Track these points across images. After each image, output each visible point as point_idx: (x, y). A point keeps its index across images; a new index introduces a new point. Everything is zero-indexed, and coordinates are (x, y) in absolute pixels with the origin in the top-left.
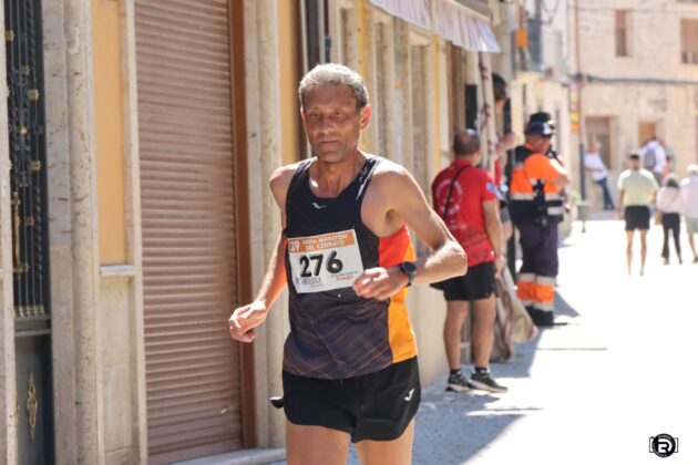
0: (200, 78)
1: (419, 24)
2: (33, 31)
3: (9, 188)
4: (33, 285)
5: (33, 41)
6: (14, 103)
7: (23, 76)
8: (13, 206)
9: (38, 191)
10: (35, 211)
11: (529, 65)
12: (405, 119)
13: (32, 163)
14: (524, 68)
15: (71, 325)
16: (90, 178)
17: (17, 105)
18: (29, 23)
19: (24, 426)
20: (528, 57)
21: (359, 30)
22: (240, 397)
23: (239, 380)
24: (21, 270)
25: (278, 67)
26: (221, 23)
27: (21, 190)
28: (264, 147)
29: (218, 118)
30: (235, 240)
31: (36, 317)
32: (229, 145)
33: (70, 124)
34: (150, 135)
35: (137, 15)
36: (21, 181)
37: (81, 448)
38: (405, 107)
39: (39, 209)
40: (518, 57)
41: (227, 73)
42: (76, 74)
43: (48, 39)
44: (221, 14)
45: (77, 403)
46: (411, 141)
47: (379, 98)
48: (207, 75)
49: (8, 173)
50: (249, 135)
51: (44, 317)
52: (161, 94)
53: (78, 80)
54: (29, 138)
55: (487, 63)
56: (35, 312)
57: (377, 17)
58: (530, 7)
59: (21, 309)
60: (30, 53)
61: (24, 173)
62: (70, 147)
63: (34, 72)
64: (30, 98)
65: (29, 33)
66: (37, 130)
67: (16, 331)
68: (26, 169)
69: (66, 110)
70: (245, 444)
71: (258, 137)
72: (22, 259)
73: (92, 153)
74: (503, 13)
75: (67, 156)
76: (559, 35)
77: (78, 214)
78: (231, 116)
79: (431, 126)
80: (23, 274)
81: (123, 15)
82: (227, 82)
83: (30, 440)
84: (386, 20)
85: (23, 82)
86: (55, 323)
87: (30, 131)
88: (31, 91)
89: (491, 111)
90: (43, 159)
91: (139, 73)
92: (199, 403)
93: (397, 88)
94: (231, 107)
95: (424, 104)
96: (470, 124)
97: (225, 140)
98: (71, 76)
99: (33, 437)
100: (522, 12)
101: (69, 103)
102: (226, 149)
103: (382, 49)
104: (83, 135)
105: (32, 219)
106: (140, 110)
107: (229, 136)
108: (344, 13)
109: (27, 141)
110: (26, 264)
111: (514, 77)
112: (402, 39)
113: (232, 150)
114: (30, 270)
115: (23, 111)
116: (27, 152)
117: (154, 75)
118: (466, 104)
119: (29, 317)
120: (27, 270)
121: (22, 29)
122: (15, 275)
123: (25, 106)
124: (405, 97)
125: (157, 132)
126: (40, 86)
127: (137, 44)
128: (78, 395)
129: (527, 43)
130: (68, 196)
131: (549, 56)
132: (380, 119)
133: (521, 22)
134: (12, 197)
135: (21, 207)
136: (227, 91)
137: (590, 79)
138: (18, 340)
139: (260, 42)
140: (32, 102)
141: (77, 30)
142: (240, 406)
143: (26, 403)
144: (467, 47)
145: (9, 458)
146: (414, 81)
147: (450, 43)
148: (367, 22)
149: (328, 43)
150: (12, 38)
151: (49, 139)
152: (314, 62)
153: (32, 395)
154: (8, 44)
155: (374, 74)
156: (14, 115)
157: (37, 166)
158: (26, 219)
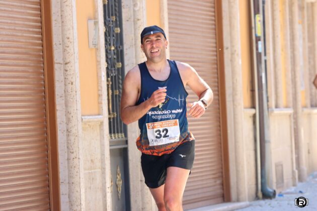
0: (200, 21)
3: (106, 76)
4: (119, 123)
5: (117, 4)
6: (108, 35)
7: (112, 21)
8: (108, 85)
9: (120, 77)
10: (119, 87)
12: (304, 39)
13: (117, 64)
17: (109, 36)
19: (115, 192)
22: (222, 177)
23: (222, 168)
24: (112, 116)
25: (239, 14)
27: (112, 77)
28: (232, 54)
29: (209, 40)
30: (219, 100)
31: (120, 139)
32: (215, 53)
33: (136, 45)
34: (175, 49)
36: (112, 73)
37: (143, 203)
38: (303, 33)
39: (121, 86)
41: (213, 18)
42: (138, 20)
43: (124, 3)
45: (141, 181)
46: (307, 51)
47: (290, 29)
48: (203, 19)
49: (105, 69)
50: (225, 48)
51: (124, 139)
52: (181, 29)
53: (139, 22)
54: (115, 52)
56: (120, 136)
59: (113, 135)
60: (115, 10)
61: (113, 69)
62: (136, 56)
63: (118, 19)
64: (116, 32)
66: (119, 47)
67: (110, 146)
68: (114, 67)
69: (134, 38)
70: (225, 200)
71: (229, 49)
72: (113, 111)
75: (134, 60)
78: (216, 39)
80: (114, 118)
82: (213, 22)
83: (119, 199)
85: (112, 24)
86: (129, 142)
87: (116, 48)
88: (116, 29)
90: (122, 62)
91: (169, 19)
92: (202, 180)
93: (299, 23)
94: (216, 35)
95: (314, 31)
97: (213, 51)
98: (136, 21)
99: (120, 197)
102: (214, 55)
103: (291, 5)
105: (118, 91)
107: (215, 49)
109: (115, 54)
110: (115, 113)
113: (216, 56)
114: (117, 116)
115: (112, 38)
116: (115, 58)
117: (177, 19)
119: (117, 139)
120: (115, 116)
122: (109, 119)
123: (113, 36)
124: (303, 28)
125: (179, 47)
126: (121, 26)
127: (168, 4)
132: (290, 40)
134: (108, 81)
135: (112, 85)
136: (213, 27)
138: (111, 151)
139: (229, 2)
140: (117, 34)
142: (223, 181)
143: (116, 181)
145: (108, 208)
146: (308, 20)
149: (264, 3)
150: (106, 3)
151: (125, 52)
152: (257, 11)
153: (119, 177)
154: (104, 6)
155: (288, 17)
156: (108, 41)
157: (119, 65)
158: (114, 91)
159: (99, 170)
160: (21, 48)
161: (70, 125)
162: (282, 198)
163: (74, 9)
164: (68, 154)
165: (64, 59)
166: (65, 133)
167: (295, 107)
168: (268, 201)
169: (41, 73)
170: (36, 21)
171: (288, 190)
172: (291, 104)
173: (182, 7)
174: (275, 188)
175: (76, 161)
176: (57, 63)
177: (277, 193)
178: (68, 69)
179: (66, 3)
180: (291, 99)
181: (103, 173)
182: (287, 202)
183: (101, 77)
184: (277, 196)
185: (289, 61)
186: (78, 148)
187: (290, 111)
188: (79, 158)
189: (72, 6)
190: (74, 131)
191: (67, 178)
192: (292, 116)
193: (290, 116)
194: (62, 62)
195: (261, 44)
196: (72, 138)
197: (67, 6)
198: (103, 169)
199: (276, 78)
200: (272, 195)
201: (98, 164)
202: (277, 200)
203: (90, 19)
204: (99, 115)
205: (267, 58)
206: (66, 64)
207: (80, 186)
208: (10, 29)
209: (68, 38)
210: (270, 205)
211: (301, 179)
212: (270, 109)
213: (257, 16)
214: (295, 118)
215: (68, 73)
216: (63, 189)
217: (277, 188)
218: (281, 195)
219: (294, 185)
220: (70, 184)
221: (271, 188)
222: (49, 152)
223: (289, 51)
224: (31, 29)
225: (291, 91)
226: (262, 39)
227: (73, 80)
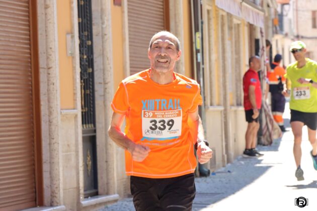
1: (237, 15)
2: (88, 18)
3: (80, 79)
4: (89, 116)
5: (89, 22)
7: (85, 36)
8: (81, 86)
9: (91, 80)
10: (90, 87)
11: (279, 32)
12: (232, 52)
13: (88, 69)
14: (277, 33)
15: (104, 132)
16: (111, 75)
17: (83, 47)
18: (87, 16)
19: (86, 170)
20: (278, 28)
21: (214, 18)
24: (84, 111)
26: (160, 15)
27: (84, 80)
28: (178, 63)
33: (103, 54)
34: (134, 59)
35: (129, 12)
36: (84, 76)
37: (108, 179)
38: (232, 47)
39: (91, 87)
40: (274, 29)
42: (106, 35)
43: (94, 21)
44: (161, 12)
45: (106, 162)
46: (234, 61)
47: (222, 44)
49: (79, 73)
51: (93, 128)
52: (138, 43)
53: (106, 37)
54: (87, 59)
55: (264, 31)
56: (90, 127)
57: (221, 13)
58: (279, 9)
59: (84, 125)
60: (87, 27)
61: (85, 73)
62: (103, 63)
63: (89, 34)
64: (88, 44)
65: (87, 19)
66: (90, 56)
67: (83, 133)
68: (86, 71)
69: (101, 49)
72: (85, 106)
73: (112, 65)
74: (269, 12)
75: (102, 67)
76: (290, 21)
77: (106, 89)
79: (242, 55)
80: (85, 112)
81: (123, 12)
83: (88, 176)
84: (224, 14)
85: (85, 38)
86: (97, 131)
87: (88, 57)
88: (88, 42)
89: (265, 49)
90: (92, 67)
91: (129, 34)
93: (229, 40)
95: (239, 46)
96: (257, 54)
98: (103, 35)
99: (89, 174)
100: (276, 11)
101: (103, 46)
103: (223, 25)
104: (108, 58)
105: (88, 91)
106: (130, 49)
108: (208, 11)
109: (86, 61)
110: (87, 108)
111: (273, 36)
112: (231, 21)
115: (85, 50)
116: (86, 65)
117: (135, 35)
118: (255, 46)
119: (88, 129)
120: (87, 110)
121: (84, 18)
122: (82, 112)
123: (86, 47)
124: (232, 43)
125: (136, 57)
126: (91, 40)
127: (129, 23)
128: (106, 159)
129: (278, 23)
130: (102, 82)
131: (286, 28)
132: (222, 53)
133: (275, 15)
134: (81, 82)
135: (84, 86)
137: (302, 37)
138: (84, 138)
139: (176, 22)
140: (89, 46)
141: (106, 18)
143: (86, 161)
144: (255, 24)
146: (235, 37)
147: (249, 23)
148: (217, 15)
149: (202, 23)
150: (81, 21)
151: (95, 60)
152: (197, 30)
153: (89, 158)
154: (79, 23)
155: (220, 35)
156: (82, 51)
157: (90, 70)
158: (86, 91)
159: (73, 153)
160: (14, 55)
161: (52, 117)
162: (214, 176)
163: (56, 25)
164: (50, 141)
165: (47, 64)
166: (48, 123)
167: (225, 105)
168: (204, 179)
169: (29, 76)
170: (25, 34)
171: (219, 170)
172: (222, 103)
173: (139, 25)
174: (209, 168)
175: (56, 145)
176: (42, 68)
177: (211, 172)
178: (50, 72)
179: (50, 21)
180: (222, 99)
181: (77, 155)
182: (218, 179)
183: (76, 80)
184: (211, 175)
185: (221, 69)
186: (58, 135)
187: (222, 108)
188: (58, 143)
189: (54, 23)
190: (54, 121)
191: (49, 159)
192: (223, 112)
193: (221, 112)
194: (46, 67)
195: (199, 55)
196: (53, 127)
197: (50, 23)
198: (77, 152)
199: (211, 82)
200: (207, 173)
201: (73, 148)
202: (211, 178)
203: (68, 33)
204: (74, 109)
205: (204, 66)
206: (49, 68)
207: (59, 165)
208: (5, 41)
209: (51, 48)
210: (205, 181)
211: (229, 161)
212: (206, 107)
213: (197, 33)
214: (225, 114)
215: (50, 75)
216: (45, 167)
217: (211, 168)
218: (214, 174)
219: (224, 166)
220: (51, 163)
221: (207, 168)
222: (35, 138)
223: (221, 61)
224: (22, 41)
225: (222, 93)
226: (201, 51)
227: (54, 81)
